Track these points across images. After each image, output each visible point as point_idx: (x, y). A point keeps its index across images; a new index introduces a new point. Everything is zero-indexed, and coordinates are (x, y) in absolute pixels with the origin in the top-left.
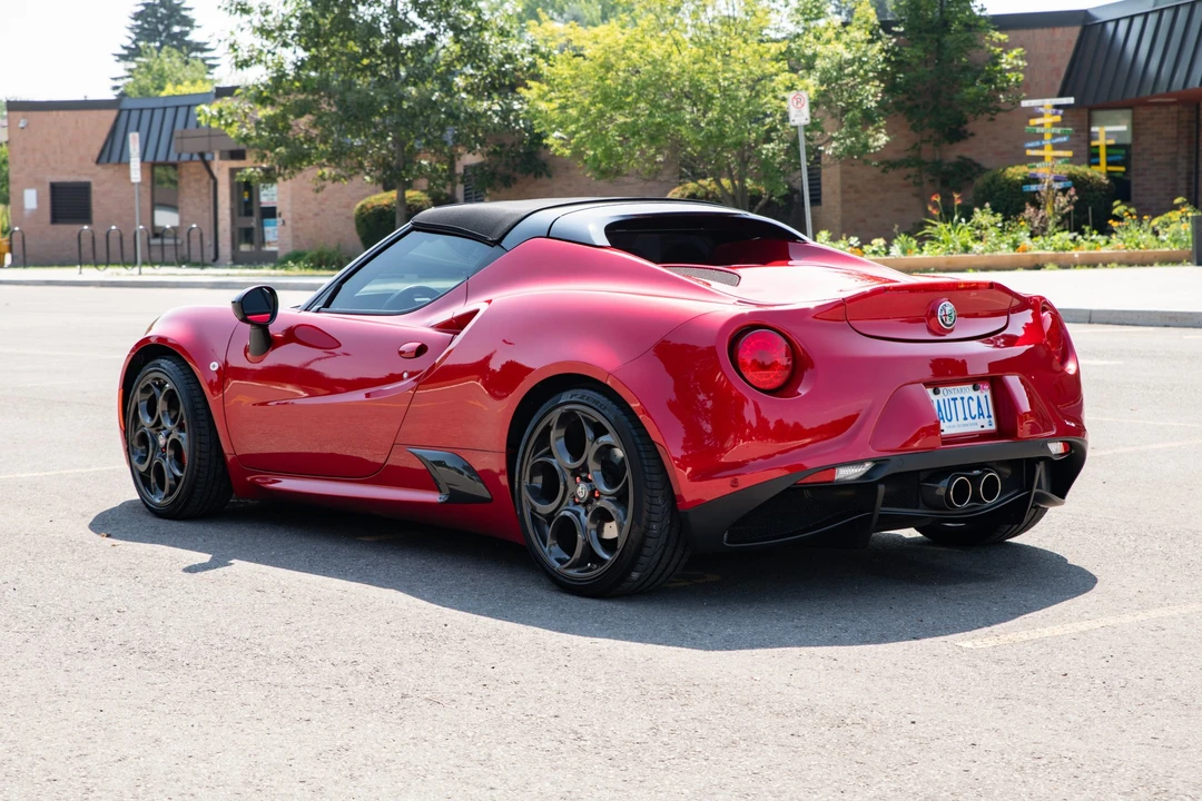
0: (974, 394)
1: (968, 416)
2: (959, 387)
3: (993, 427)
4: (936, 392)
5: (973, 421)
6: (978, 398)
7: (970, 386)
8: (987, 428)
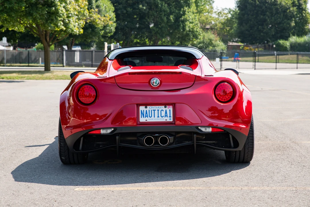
0: (164, 109)
2: (157, 106)
3: (172, 120)
4: (146, 108)
5: (162, 118)
6: (166, 110)
7: (163, 106)
8: (168, 120)
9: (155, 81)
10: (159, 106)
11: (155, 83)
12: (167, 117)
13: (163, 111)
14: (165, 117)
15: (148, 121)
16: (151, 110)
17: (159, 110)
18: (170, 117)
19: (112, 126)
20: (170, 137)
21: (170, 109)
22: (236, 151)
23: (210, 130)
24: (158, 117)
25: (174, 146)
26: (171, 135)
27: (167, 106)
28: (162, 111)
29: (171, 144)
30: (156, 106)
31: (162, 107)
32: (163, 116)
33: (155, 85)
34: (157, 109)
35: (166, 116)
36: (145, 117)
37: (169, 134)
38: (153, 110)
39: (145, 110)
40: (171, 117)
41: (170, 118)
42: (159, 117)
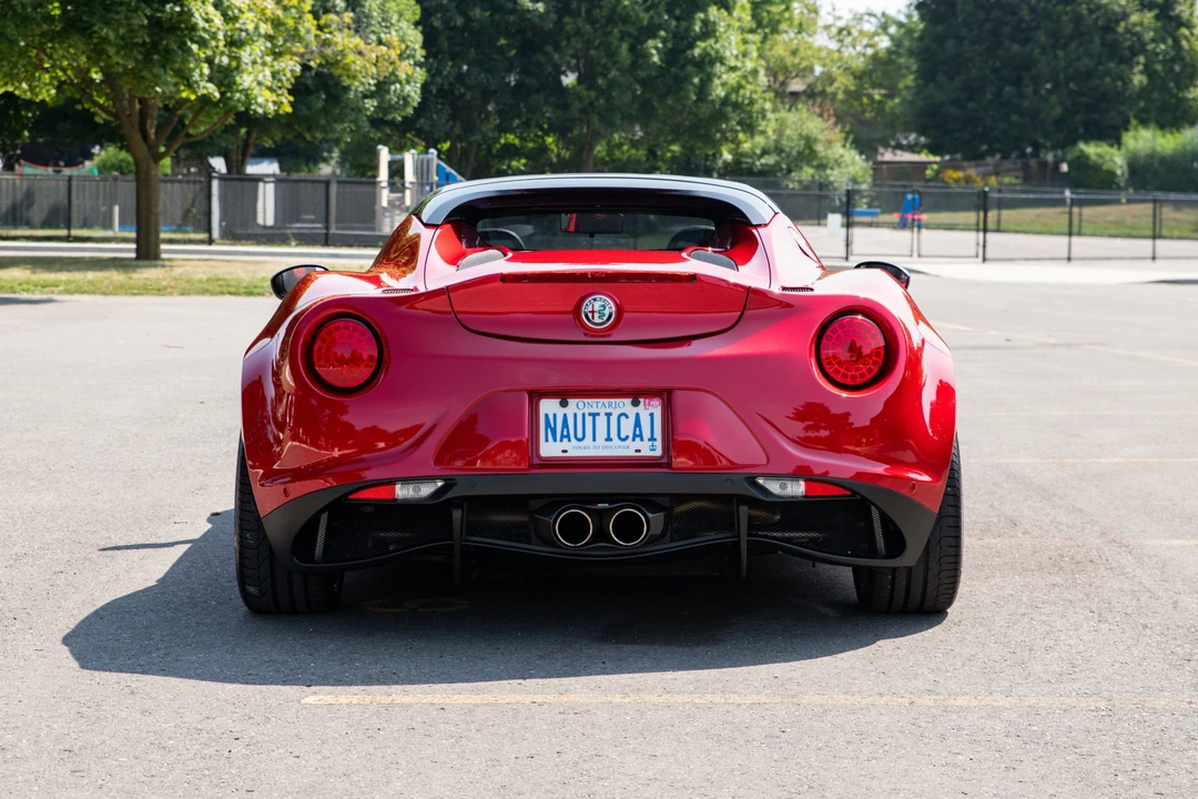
1: (614, 434)
3: (658, 452)
6: (637, 415)
7: (628, 401)
9: (597, 306)
10: (613, 400)
11: (596, 315)
12: (642, 440)
13: (627, 417)
14: (634, 440)
15: (572, 453)
16: (584, 415)
17: (611, 414)
18: (652, 439)
19: (437, 471)
20: (650, 515)
21: (651, 411)
22: (894, 570)
23: (798, 489)
24: (606, 440)
25: (667, 546)
26: (656, 508)
27: (642, 400)
28: (623, 418)
29: (652, 540)
30: (601, 400)
31: (621, 405)
32: (627, 437)
33: (597, 320)
34: (602, 411)
35: (638, 435)
36: (561, 441)
37: (648, 501)
38: (590, 414)
39: (560, 412)
40: (655, 440)
41: (650, 443)
42: (611, 440)
